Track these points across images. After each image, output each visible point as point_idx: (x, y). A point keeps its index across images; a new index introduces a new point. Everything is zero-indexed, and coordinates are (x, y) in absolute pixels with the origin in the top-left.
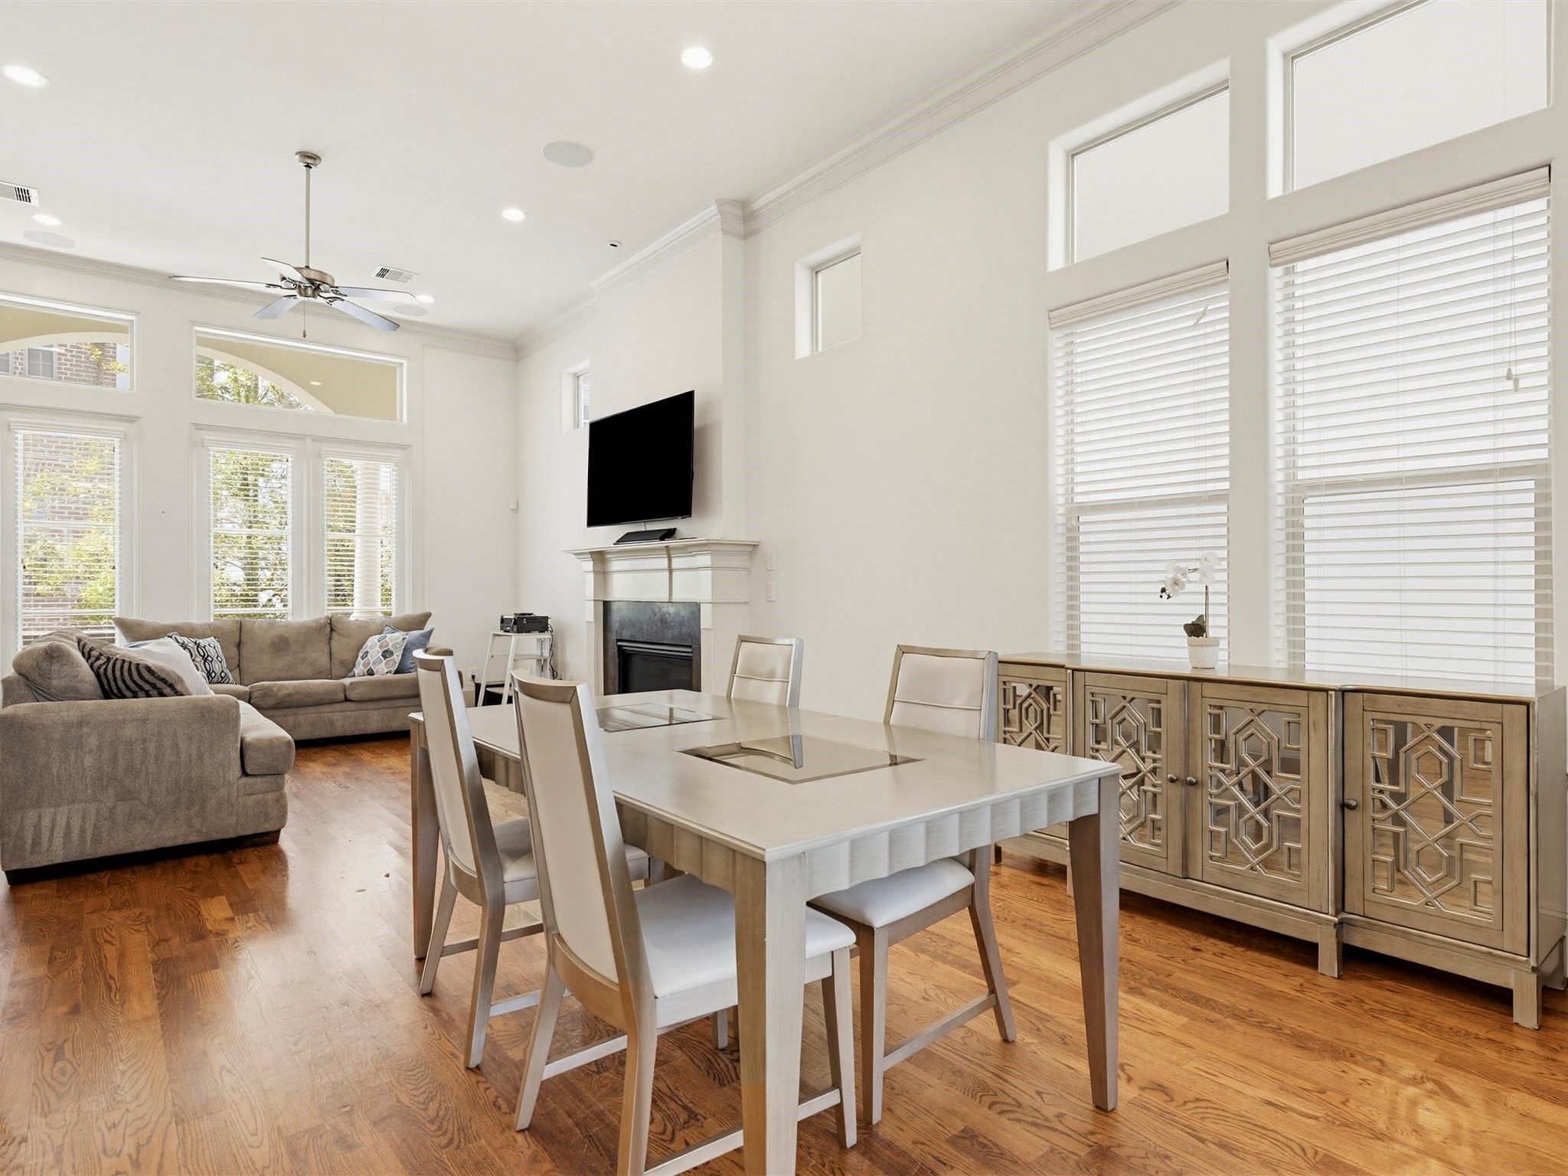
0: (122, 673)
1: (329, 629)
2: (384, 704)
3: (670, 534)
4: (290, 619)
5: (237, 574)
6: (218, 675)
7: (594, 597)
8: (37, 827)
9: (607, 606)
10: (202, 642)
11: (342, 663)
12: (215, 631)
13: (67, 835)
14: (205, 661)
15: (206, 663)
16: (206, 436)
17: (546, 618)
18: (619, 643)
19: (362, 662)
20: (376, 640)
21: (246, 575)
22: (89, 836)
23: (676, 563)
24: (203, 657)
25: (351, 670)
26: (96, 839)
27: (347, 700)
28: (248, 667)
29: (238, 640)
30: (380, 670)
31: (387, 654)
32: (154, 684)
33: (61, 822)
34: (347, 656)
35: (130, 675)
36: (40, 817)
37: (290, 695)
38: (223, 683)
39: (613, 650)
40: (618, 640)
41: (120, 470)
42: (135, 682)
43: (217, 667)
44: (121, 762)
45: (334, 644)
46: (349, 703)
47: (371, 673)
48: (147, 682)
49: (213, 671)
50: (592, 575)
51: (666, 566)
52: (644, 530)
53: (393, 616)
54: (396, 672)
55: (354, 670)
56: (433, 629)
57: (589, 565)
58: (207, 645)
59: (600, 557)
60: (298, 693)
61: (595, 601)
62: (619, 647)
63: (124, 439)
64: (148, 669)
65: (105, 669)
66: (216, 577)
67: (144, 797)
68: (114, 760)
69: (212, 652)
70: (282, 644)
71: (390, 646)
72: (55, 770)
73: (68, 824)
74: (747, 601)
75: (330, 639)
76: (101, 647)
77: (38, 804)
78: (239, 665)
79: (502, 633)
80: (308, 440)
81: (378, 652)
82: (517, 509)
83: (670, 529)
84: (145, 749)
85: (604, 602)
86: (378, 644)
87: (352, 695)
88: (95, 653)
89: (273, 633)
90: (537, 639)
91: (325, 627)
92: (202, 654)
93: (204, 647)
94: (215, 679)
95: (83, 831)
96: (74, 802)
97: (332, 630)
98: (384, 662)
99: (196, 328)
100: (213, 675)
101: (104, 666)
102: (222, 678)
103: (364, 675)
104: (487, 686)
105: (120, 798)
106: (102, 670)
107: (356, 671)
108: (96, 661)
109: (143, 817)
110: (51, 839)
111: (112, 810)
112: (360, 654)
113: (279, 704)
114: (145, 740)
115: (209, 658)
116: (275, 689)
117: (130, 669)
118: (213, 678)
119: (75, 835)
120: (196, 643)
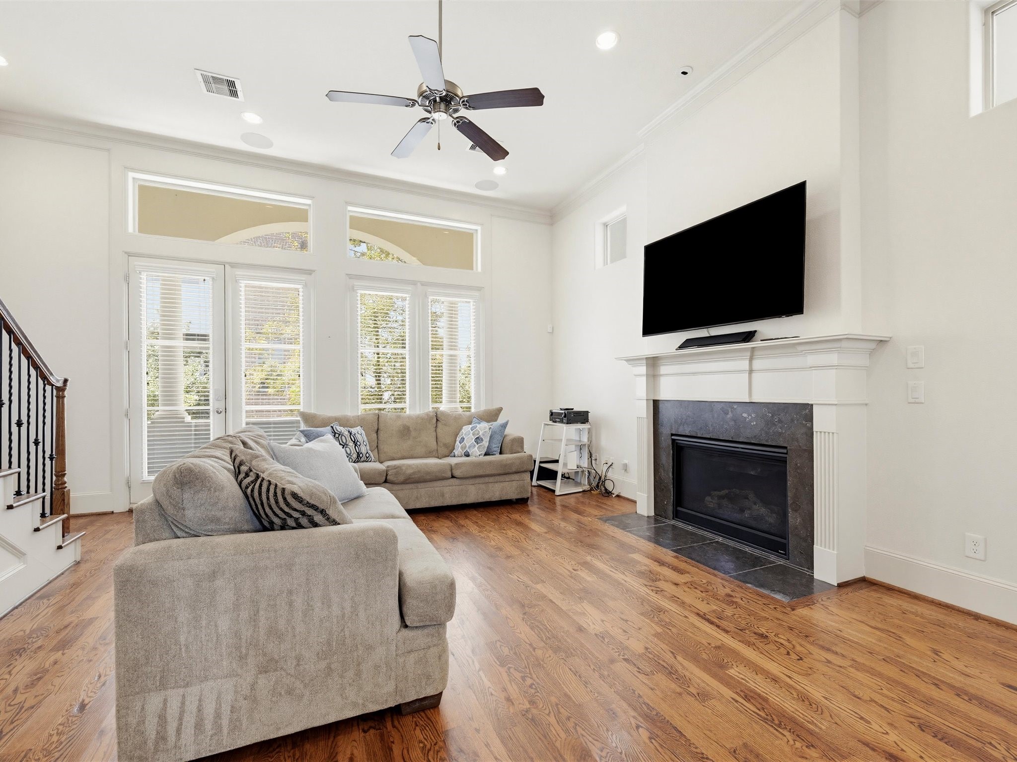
0: (268, 498)
1: (436, 420)
2: (478, 480)
3: (748, 337)
4: (408, 412)
5: (371, 381)
6: (364, 455)
7: (647, 397)
8: (162, 719)
9: (656, 403)
10: (353, 430)
11: (445, 445)
12: (361, 421)
13: (199, 726)
14: (356, 445)
15: (356, 447)
16: (357, 283)
17: (588, 412)
18: (673, 437)
19: (460, 446)
20: (470, 429)
21: (376, 381)
22: (225, 722)
23: (757, 364)
24: (354, 442)
25: (452, 451)
26: (235, 726)
27: (453, 477)
28: (384, 448)
29: (376, 428)
30: (474, 454)
31: (478, 440)
32: (304, 511)
33: (191, 707)
34: (448, 440)
35: (277, 502)
36: (165, 701)
37: (414, 473)
38: (367, 462)
39: (666, 442)
40: (672, 435)
41: (303, 308)
42: (281, 509)
43: (363, 450)
44: (263, 622)
45: (439, 430)
46: (455, 479)
47: (467, 455)
48: (295, 510)
49: (361, 453)
50: (645, 378)
51: (747, 368)
52: (708, 335)
53: (473, 410)
54: (486, 455)
55: (454, 451)
56: (508, 421)
57: (643, 369)
58: (356, 433)
59: (653, 362)
60: (419, 472)
61: (647, 400)
62: (673, 440)
63: (306, 286)
64: (295, 495)
65: (252, 491)
66: (361, 384)
67: (290, 665)
68: (254, 619)
69: (359, 437)
70: (405, 431)
71: (481, 434)
72: (182, 639)
73: (200, 710)
74: (867, 402)
75: (436, 427)
76: (251, 461)
77: (163, 685)
78: (377, 446)
79: (551, 423)
80: (419, 284)
81: (472, 439)
82: (552, 333)
83: (751, 332)
84: (291, 604)
85: (654, 400)
86: (472, 432)
87: (457, 473)
88: (244, 468)
89: (400, 423)
90: (576, 429)
91: (432, 418)
92: (354, 440)
93: (355, 435)
94: (362, 459)
95: (218, 715)
96: (206, 678)
97: (437, 420)
98: (477, 446)
99: (350, 208)
100: (361, 455)
101: (250, 488)
102: (367, 458)
103: (461, 456)
104: (541, 462)
105: (264, 670)
106: (249, 491)
107: (456, 452)
108: (245, 478)
109: (290, 692)
110: (179, 731)
111: (253, 687)
112: (458, 439)
113: (406, 480)
114: (290, 592)
115: (358, 443)
116: (404, 468)
117: (275, 493)
118: (361, 458)
119: (208, 725)
120: (349, 432)
